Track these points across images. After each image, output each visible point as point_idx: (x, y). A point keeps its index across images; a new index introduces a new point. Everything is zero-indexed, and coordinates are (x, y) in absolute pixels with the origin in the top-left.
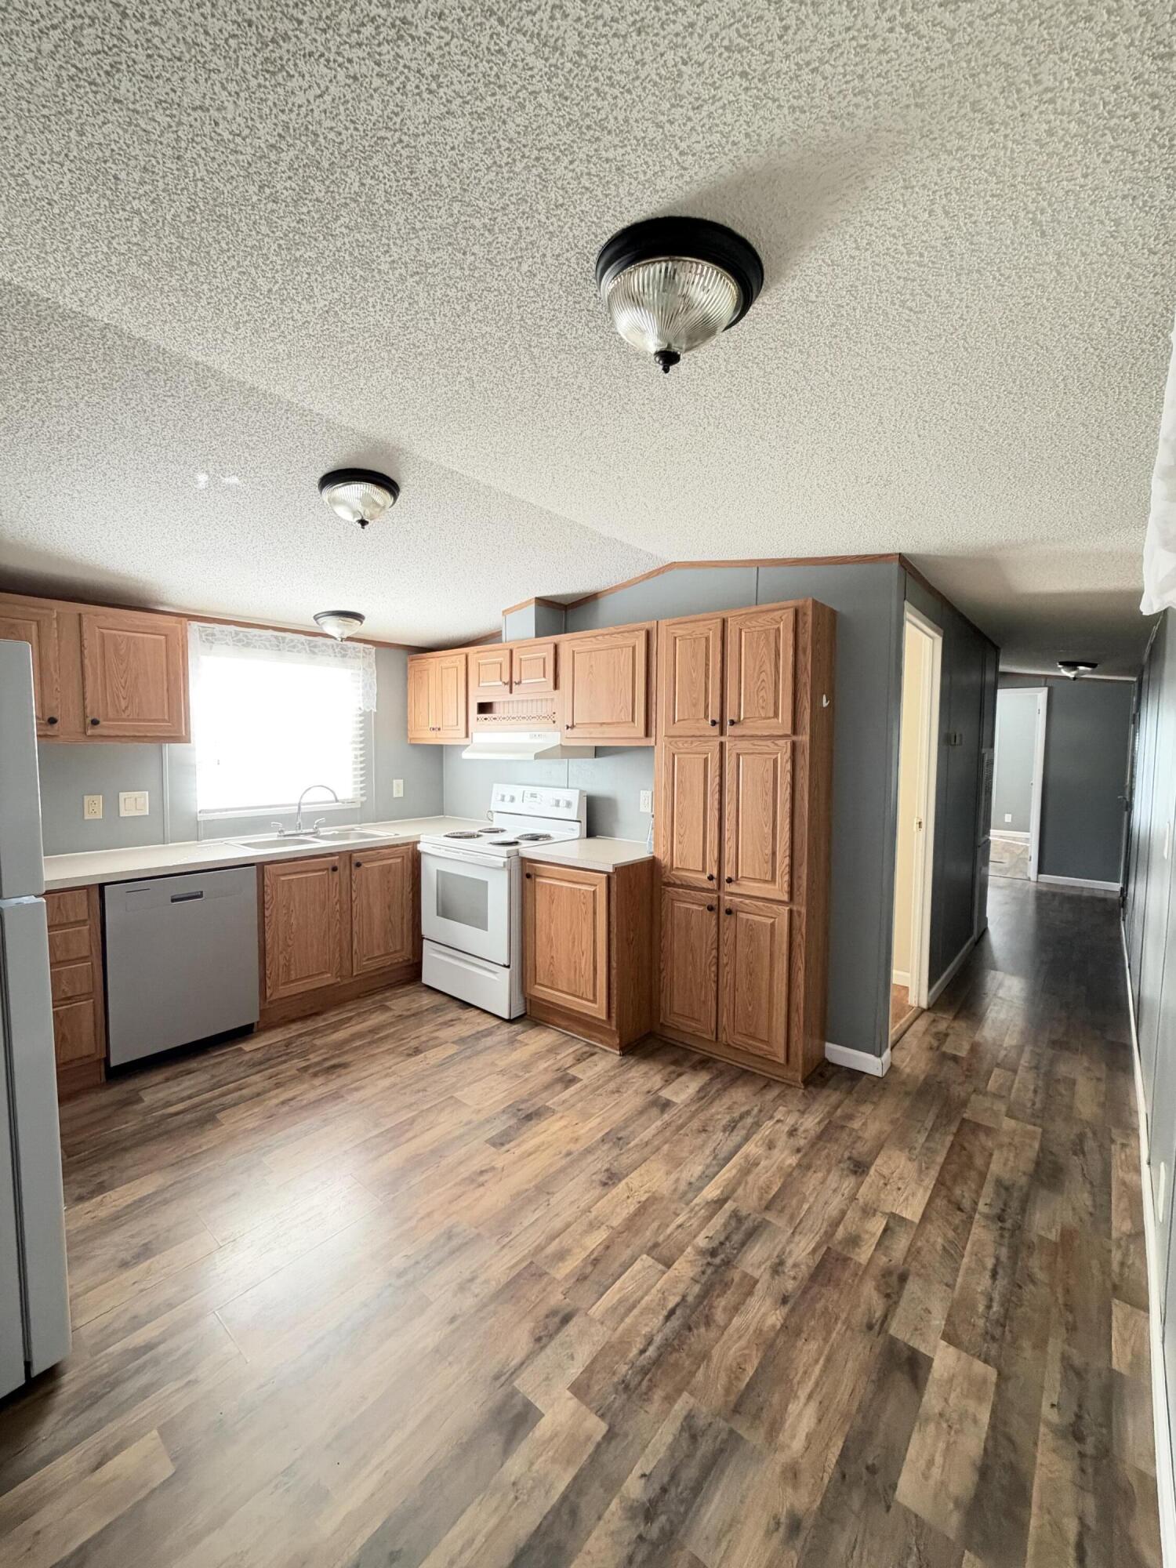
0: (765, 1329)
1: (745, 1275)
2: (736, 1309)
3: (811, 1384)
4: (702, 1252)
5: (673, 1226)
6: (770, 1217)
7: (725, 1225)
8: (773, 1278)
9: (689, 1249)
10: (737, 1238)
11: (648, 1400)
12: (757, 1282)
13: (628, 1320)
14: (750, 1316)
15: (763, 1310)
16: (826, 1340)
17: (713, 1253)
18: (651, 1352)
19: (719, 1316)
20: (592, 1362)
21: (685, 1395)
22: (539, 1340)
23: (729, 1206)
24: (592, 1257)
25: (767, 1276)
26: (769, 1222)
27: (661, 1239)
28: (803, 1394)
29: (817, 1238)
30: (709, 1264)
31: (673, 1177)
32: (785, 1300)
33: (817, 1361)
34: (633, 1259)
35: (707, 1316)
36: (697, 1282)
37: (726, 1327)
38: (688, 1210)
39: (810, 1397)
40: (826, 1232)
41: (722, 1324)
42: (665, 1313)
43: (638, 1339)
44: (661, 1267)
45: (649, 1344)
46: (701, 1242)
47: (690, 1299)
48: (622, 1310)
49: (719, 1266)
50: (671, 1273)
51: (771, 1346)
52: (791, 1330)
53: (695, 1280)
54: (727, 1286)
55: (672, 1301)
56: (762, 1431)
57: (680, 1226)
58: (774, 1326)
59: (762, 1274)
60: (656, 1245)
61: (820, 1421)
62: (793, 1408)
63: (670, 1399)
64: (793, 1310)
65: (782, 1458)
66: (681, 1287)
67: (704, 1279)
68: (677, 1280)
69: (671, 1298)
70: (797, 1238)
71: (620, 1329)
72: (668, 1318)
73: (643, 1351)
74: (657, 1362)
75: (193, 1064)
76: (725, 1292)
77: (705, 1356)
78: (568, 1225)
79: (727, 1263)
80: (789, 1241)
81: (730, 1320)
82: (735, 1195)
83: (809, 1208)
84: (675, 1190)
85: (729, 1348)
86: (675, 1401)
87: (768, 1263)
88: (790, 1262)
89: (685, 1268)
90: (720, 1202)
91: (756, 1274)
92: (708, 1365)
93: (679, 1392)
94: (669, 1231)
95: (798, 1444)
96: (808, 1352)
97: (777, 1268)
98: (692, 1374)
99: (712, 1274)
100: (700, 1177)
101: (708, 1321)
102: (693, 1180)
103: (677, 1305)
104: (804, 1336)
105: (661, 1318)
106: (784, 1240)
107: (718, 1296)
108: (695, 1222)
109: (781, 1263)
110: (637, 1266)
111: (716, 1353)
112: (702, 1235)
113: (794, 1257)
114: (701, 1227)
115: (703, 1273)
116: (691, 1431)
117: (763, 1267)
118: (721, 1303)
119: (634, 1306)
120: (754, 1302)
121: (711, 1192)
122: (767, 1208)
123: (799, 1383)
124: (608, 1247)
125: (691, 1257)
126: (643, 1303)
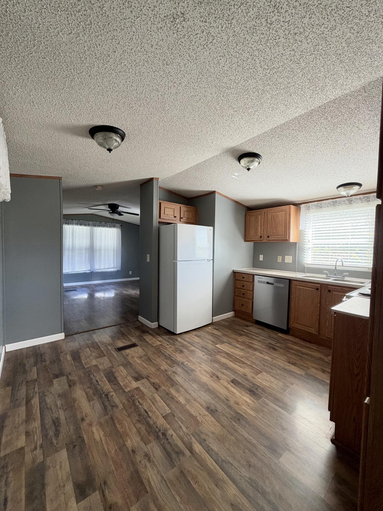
0: (127, 438)
1: (150, 442)
2: (139, 432)
3: (104, 443)
4: (166, 430)
5: (181, 425)
6: (175, 470)
7: (176, 445)
8: (145, 452)
9: (168, 426)
10: (168, 447)
11: (127, 400)
12: (145, 445)
13: (149, 401)
14: (134, 435)
15: (134, 441)
16: (112, 458)
17: (164, 434)
18: (138, 404)
19: (138, 425)
20: (142, 392)
21: (122, 407)
22: (153, 383)
23: (187, 453)
24: (175, 398)
25: (146, 450)
26: (173, 468)
27: (177, 419)
28: (103, 438)
29: (155, 490)
30: (160, 431)
31: (210, 435)
32: (133, 451)
33: (108, 449)
34: (170, 408)
35: (141, 421)
36: (154, 423)
37: (134, 425)
38: (189, 433)
39: (101, 440)
40: (157, 499)
41: (136, 425)
42: (147, 410)
43: (142, 402)
44: (164, 414)
45: (140, 404)
46: (171, 432)
47: (149, 419)
48: (153, 401)
49: (157, 434)
50: (160, 417)
51: (121, 437)
52: (122, 447)
53: (155, 423)
54: (149, 433)
55: (150, 414)
56: (103, 422)
57: (181, 427)
58: (127, 441)
59: (147, 448)
60: (174, 416)
61: (94, 439)
62: (102, 433)
63: (123, 404)
64: (128, 453)
65: (95, 424)
66: (154, 418)
67: (154, 426)
68: (157, 418)
69: (152, 414)
70: (159, 478)
71: (148, 399)
72: (145, 411)
73: (139, 402)
74: (134, 404)
75: (266, 329)
76: (146, 431)
77: (129, 416)
78: (190, 394)
79: (158, 437)
80: (158, 472)
81: (136, 428)
82: (193, 459)
83: (176, 500)
84: (202, 433)
85: (128, 423)
86: (122, 405)
87: (151, 454)
88: (148, 465)
89: (161, 422)
90: (191, 450)
91: (149, 446)
92: (126, 415)
93: (124, 407)
94: (180, 423)
95: (94, 429)
96: (112, 449)
97: (147, 456)
98: (126, 411)
99: (155, 430)
100: (209, 447)
101: (139, 421)
102: (207, 442)
103: (148, 415)
104: (118, 450)
105: (146, 409)
106: (160, 469)
107: (146, 428)
108: (181, 433)
109: (149, 460)
110: (167, 408)
111: (128, 419)
112: (174, 433)
113: (150, 469)
114: (178, 435)
115: (157, 427)
116: (114, 406)
117: (151, 451)
118: (143, 428)
119: (153, 403)
120: (138, 439)
121: (197, 448)
122: (182, 472)
123: (106, 439)
124: (177, 402)
125: (165, 425)
126: (153, 406)
